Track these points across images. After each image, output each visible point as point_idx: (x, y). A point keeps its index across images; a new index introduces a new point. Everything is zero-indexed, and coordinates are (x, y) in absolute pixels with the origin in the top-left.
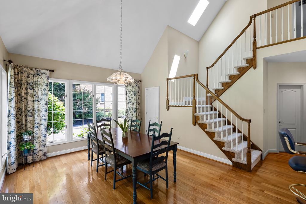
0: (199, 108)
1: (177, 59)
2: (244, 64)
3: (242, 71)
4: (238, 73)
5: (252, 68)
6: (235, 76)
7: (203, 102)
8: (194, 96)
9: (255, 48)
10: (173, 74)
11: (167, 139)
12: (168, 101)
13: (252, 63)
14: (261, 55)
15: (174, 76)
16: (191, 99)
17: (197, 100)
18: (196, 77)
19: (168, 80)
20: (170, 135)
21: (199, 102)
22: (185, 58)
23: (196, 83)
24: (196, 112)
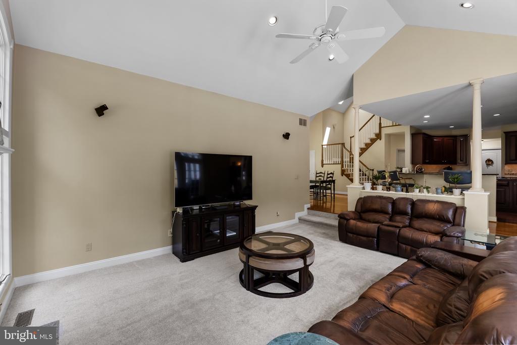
0: (345, 165)
1: (328, 130)
2: (373, 136)
3: (373, 141)
4: (370, 142)
5: (379, 140)
6: (368, 144)
7: (348, 161)
8: (342, 157)
9: (380, 127)
10: (325, 142)
11: (332, 175)
12: (322, 161)
13: (378, 136)
14: (385, 131)
15: (326, 144)
16: (340, 160)
17: (344, 160)
18: (343, 144)
19: (322, 146)
20: (333, 174)
21: (345, 161)
22: (334, 128)
23: (343, 148)
24: (343, 167)
